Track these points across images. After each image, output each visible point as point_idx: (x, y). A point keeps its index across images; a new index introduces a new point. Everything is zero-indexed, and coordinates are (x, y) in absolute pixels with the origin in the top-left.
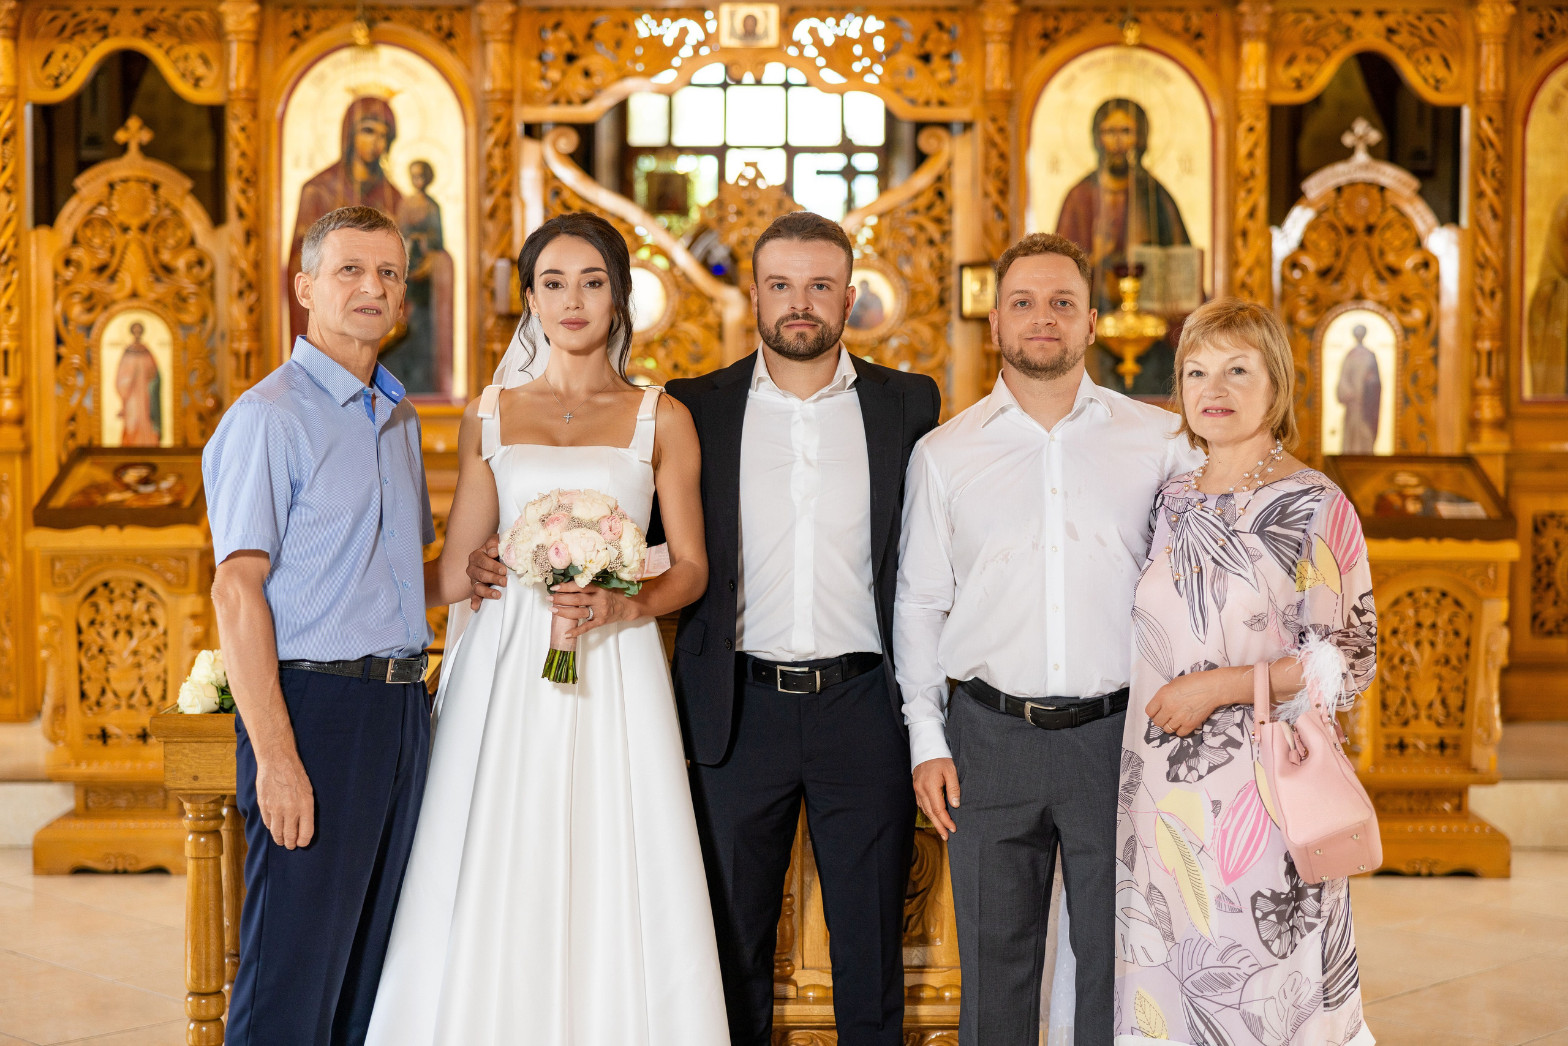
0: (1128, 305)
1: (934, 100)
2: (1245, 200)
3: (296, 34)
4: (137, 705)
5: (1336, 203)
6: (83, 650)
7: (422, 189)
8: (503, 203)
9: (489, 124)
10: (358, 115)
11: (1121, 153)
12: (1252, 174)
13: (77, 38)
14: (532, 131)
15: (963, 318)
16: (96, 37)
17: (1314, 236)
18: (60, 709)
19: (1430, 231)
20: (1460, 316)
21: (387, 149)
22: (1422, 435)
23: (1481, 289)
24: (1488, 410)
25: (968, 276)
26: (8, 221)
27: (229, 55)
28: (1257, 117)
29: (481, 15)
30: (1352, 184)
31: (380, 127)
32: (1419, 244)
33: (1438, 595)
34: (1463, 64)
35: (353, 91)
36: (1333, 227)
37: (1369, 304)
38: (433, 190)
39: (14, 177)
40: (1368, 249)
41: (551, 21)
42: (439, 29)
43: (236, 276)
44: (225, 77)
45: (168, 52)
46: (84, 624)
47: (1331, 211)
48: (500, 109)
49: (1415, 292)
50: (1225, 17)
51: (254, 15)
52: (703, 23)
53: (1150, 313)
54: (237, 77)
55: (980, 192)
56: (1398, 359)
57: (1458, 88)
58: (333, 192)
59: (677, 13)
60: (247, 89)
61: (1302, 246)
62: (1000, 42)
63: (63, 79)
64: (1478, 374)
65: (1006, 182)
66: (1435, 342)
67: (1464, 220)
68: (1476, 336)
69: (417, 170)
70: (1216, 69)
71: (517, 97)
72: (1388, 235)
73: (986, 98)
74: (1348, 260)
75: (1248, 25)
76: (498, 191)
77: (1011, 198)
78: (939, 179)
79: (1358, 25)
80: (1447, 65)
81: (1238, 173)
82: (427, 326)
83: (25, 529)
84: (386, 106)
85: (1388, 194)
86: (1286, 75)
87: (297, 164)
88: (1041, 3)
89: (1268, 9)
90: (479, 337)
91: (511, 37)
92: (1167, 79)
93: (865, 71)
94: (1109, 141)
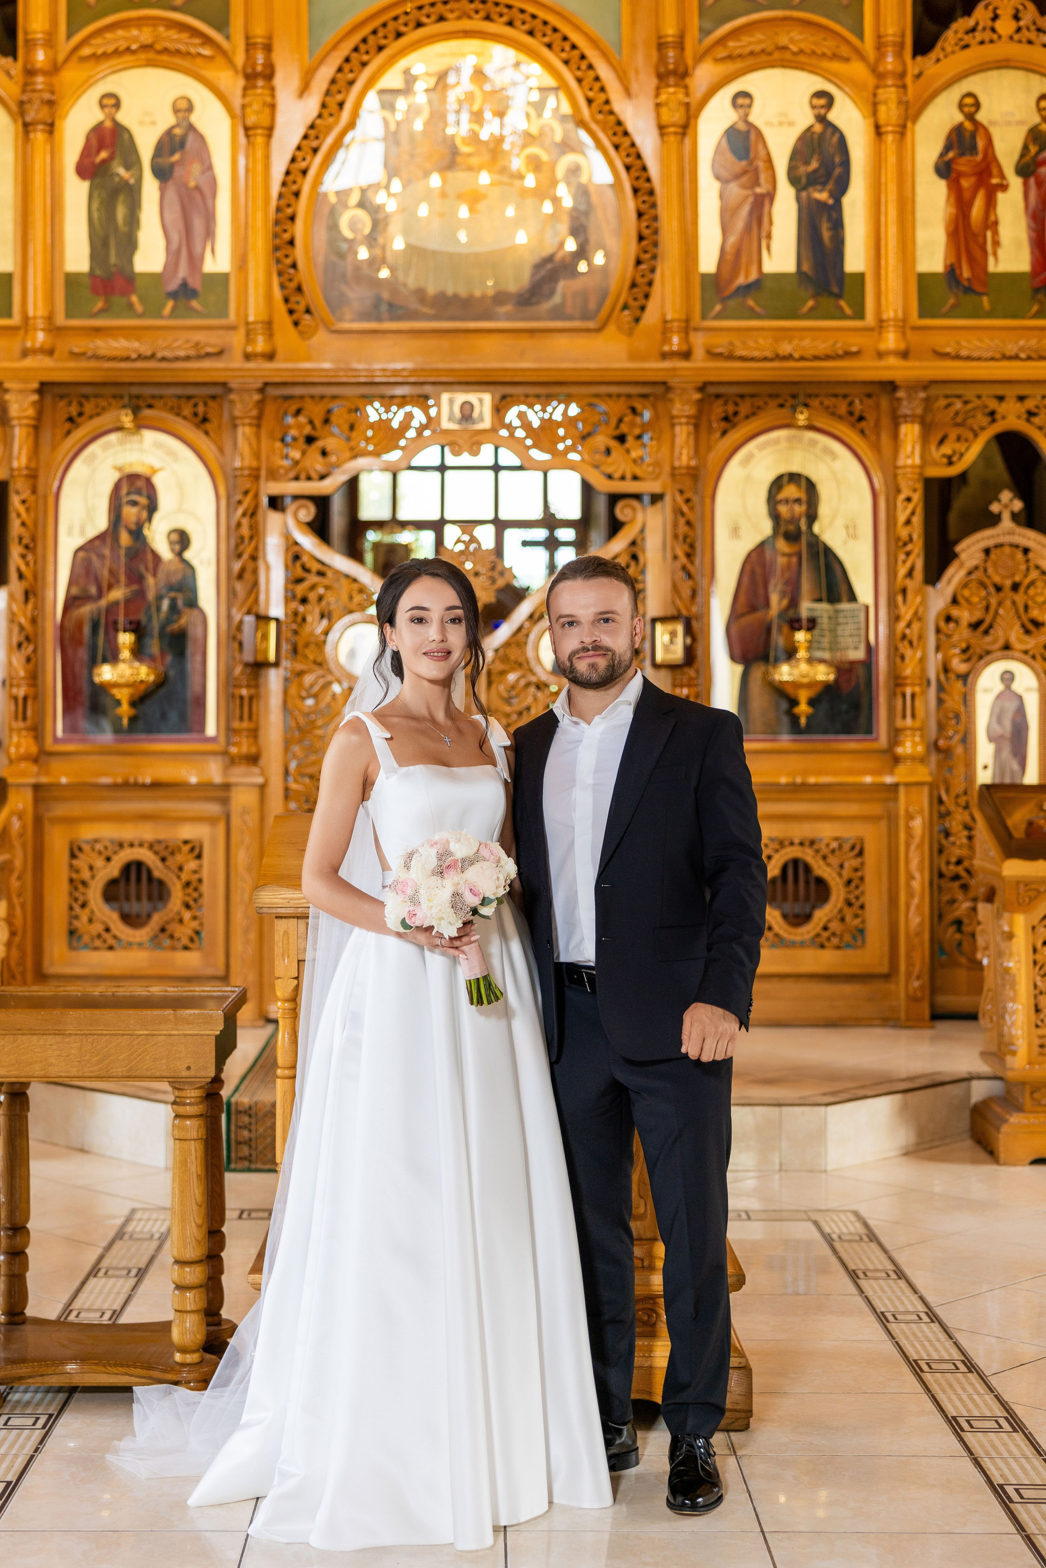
0: (802, 654)
1: (629, 476)
2: (904, 562)
3: (71, 419)
5: (986, 561)
7: (180, 554)
8: (250, 565)
10: (124, 490)
11: (794, 520)
12: (911, 539)
14: (275, 503)
15: (655, 665)
17: (966, 593)
21: (150, 519)
25: (659, 627)
27: (13, 437)
28: (914, 489)
29: (232, 402)
30: (999, 546)
31: (143, 500)
35: (119, 469)
36: (983, 585)
37: (1016, 653)
38: (188, 555)
40: (1014, 603)
41: (294, 408)
42: (196, 414)
43: (16, 630)
44: (9, 457)
47: (981, 569)
48: (248, 484)
50: (884, 403)
51: (34, 403)
52: (425, 409)
53: (822, 661)
54: (18, 458)
55: (669, 556)
58: (102, 557)
59: (403, 401)
60: (27, 468)
61: (955, 601)
62: (687, 424)
65: (692, 546)
69: (175, 537)
70: (876, 447)
71: (263, 473)
72: (1032, 592)
73: (674, 473)
74: (996, 613)
75: (904, 411)
76: (246, 556)
77: (697, 561)
78: (633, 543)
81: (898, 539)
82: (182, 674)
84: (148, 481)
85: (1031, 555)
86: (937, 453)
87: (70, 532)
88: (722, 390)
89: (922, 395)
90: (228, 683)
91: (258, 421)
92: (834, 456)
93: (568, 450)
94: (783, 509)
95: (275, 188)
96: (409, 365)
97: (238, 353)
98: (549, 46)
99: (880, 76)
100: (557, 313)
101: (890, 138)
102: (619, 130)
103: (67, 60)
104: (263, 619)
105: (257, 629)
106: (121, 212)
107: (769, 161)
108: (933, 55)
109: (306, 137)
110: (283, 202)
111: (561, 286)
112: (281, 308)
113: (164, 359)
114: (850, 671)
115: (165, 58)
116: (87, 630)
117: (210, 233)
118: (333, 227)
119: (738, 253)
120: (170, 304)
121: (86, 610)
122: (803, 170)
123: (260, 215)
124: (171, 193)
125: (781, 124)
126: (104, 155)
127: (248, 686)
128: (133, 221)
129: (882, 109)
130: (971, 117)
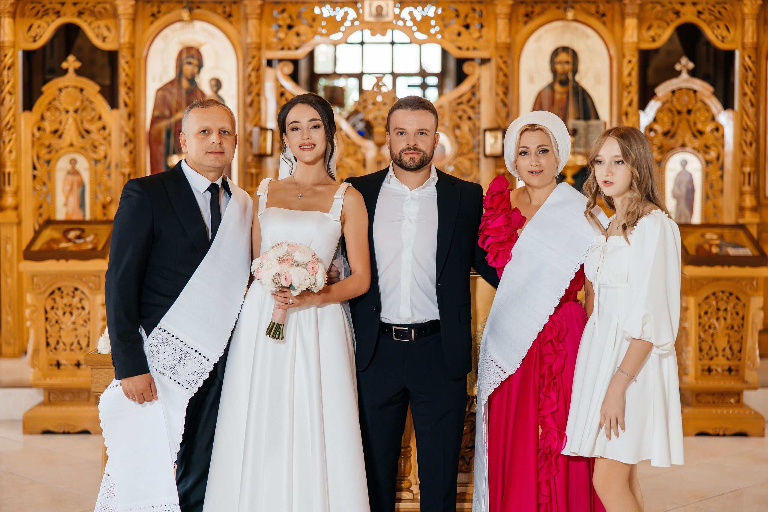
1: (471, 47)
2: (627, 97)
3: (153, 15)
4: (75, 349)
5: (672, 99)
6: (48, 322)
7: (216, 92)
8: (256, 99)
9: (249, 59)
10: (184, 55)
11: (565, 74)
12: (630, 84)
13: (45, 18)
14: (270, 63)
15: (486, 156)
16: (54, 17)
17: (661, 115)
18: (36, 351)
19: (719, 112)
20: (735, 155)
21: (199, 72)
22: (715, 215)
23: (745, 142)
24: (749, 201)
25: (488, 134)
26: (10, 109)
27: (120, 25)
28: (633, 56)
29: (245, 6)
30: (680, 89)
31: (195, 62)
32: (713, 119)
33: (728, 294)
34: (736, 29)
35: (182, 43)
36: (670, 110)
37: (689, 149)
38: (221, 93)
39: (13, 87)
40: (688, 121)
41: (281, 8)
42: (224, 12)
43: (123, 136)
44: (118, 37)
45: (90, 24)
46: (48, 309)
47: (670, 103)
48: (254, 52)
49: (711, 143)
50: (617, 6)
51: (132, 6)
52: (357, 10)
53: (580, 153)
54: (124, 36)
55: (494, 93)
56: (703, 176)
57: (733, 41)
58: (171, 94)
59: (343, 5)
60: (129, 43)
61: (655, 120)
62: (504, 18)
63: (37, 38)
64: (744, 184)
65: (507, 88)
66: (722, 168)
67: (737, 107)
68: (742, 165)
69: (214, 83)
70: (612, 32)
71: (263, 46)
72: (698, 114)
73: (497, 47)
74: (678, 127)
75: (629, 10)
76: (254, 94)
77: (510, 96)
78: (473, 87)
80: (728, 30)
81: (623, 84)
83: (19, 261)
84: (198, 50)
85: (698, 94)
86: (647, 35)
87: (153, 81)
89: (638, 2)
90: (244, 166)
91: (260, 17)
92: (588, 36)
93: (437, 33)
94: (559, 68)
104: (264, 130)
105: (260, 134)
116: (164, 135)
121: (163, 125)
127: (256, 168)
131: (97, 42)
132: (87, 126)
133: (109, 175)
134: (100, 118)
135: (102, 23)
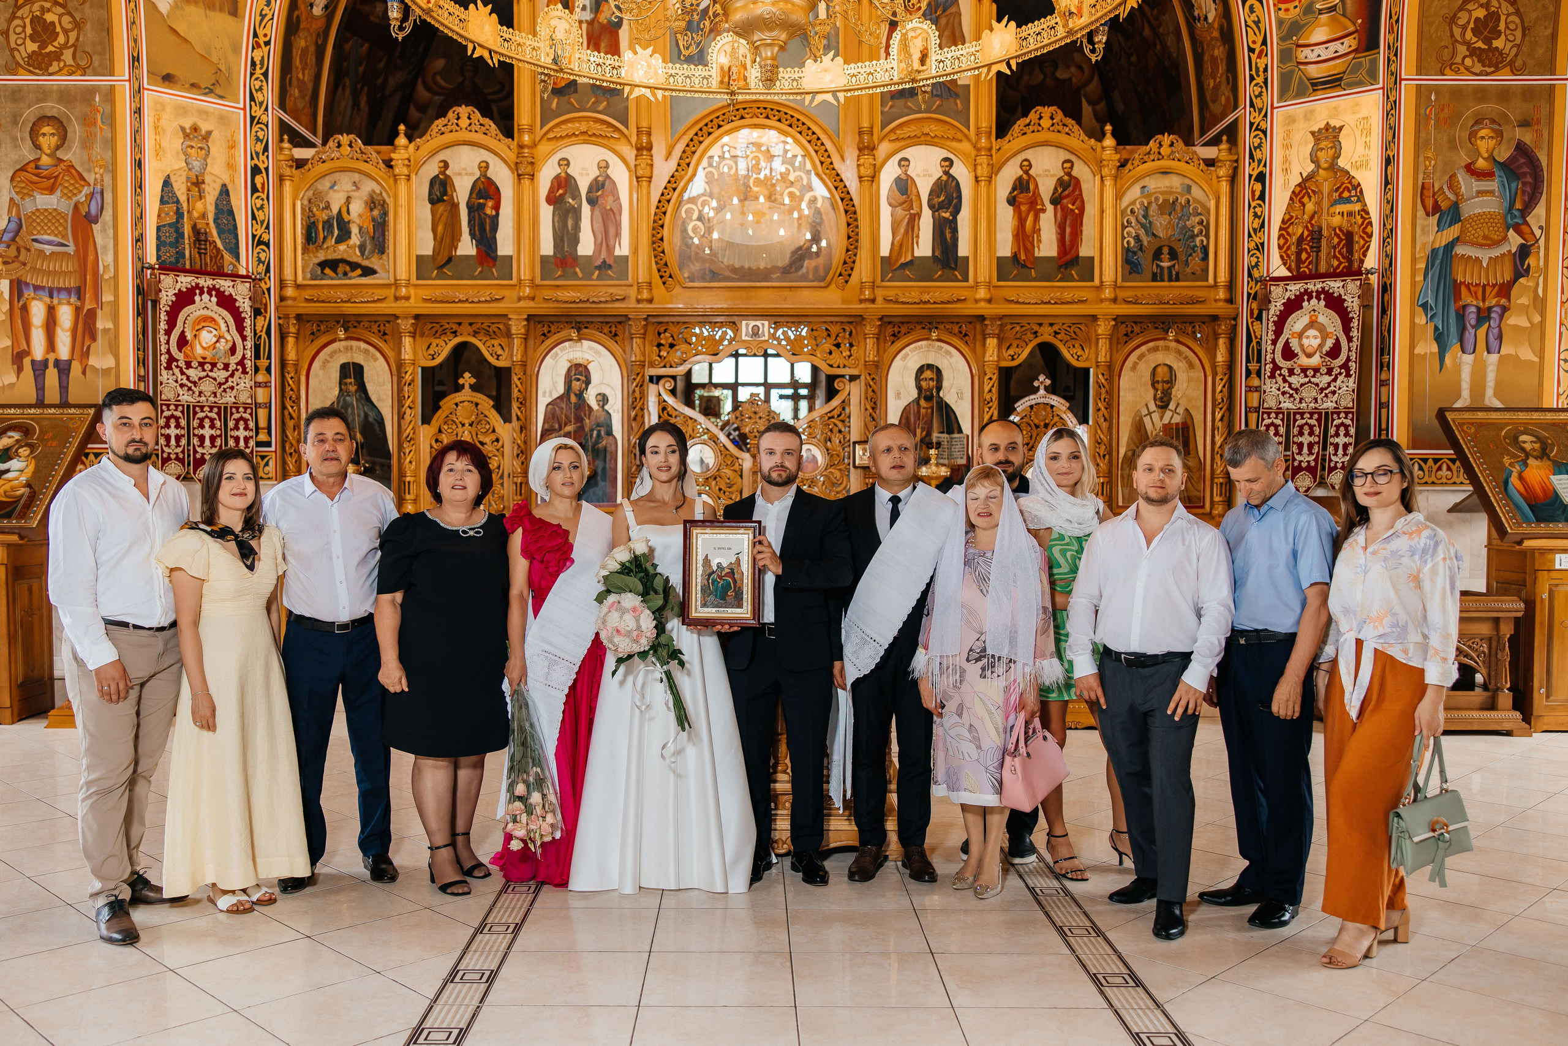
0: (933, 461)
1: (841, 365)
3: (544, 335)
5: (1030, 413)
7: (602, 407)
8: (640, 413)
9: (633, 376)
10: (573, 372)
11: (930, 390)
12: (991, 400)
13: (442, 337)
14: (653, 379)
16: (451, 336)
21: (587, 388)
25: (858, 447)
26: (411, 422)
27: (513, 344)
28: (993, 373)
29: (630, 325)
30: (1038, 405)
31: (583, 378)
34: (1090, 348)
38: (606, 407)
39: (413, 401)
41: (663, 328)
42: (610, 332)
44: (511, 355)
45: (485, 343)
47: (1028, 416)
48: (638, 370)
50: (978, 327)
52: (733, 329)
53: (943, 465)
54: (517, 355)
55: (863, 408)
57: (1087, 360)
58: (561, 408)
59: (722, 325)
60: (521, 361)
62: (873, 338)
63: (436, 356)
65: (875, 403)
67: (1091, 423)
69: (600, 398)
70: (974, 351)
71: (647, 364)
73: (866, 364)
75: (988, 331)
76: (637, 407)
77: (878, 411)
78: (843, 401)
79: (1041, 330)
80: (1083, 349)
81: (985, 400)
82: (604, 470)
84: (586, 367)
85: (1055, 409)
86: (1006, 354)
87: (544, 395)
88: (892, 320)
89: (999, 323)
90: (628, 476)
91: (644, 336)
92: (951, 355)
93: (808, 352)
94: (924, 384)
95: (653, 210)
96: (725, 306)
97: (633, 300)
98: (800, 133)
99: (978, 150)
100: (804, 278)
101: (983, 184)
102: (838, 178)
103: (541, 140)
106: (570, 223)
107: (918, 195)
108: (1007, 138)
109: (669, 182)
110: (657, 218)
111: (806, 263)
112: (656, 275)
113: (593, 302)
114: (958, 470)
115: (593, 139)
117: (618, 234)
118: (684, 231)
119: (901, 245)
120: (597, 272)
122: (936, 201)
123: (645, 225)
124: (597, 212)
125: (924, 176)
126: (561, 192)
128: (577, 227)
129: (979, 168)
130: (1027, 172)
131: (492, 360)
132: (481, 438)
133: (502, 484)
134: (494, 431)
135: (496, 342)
